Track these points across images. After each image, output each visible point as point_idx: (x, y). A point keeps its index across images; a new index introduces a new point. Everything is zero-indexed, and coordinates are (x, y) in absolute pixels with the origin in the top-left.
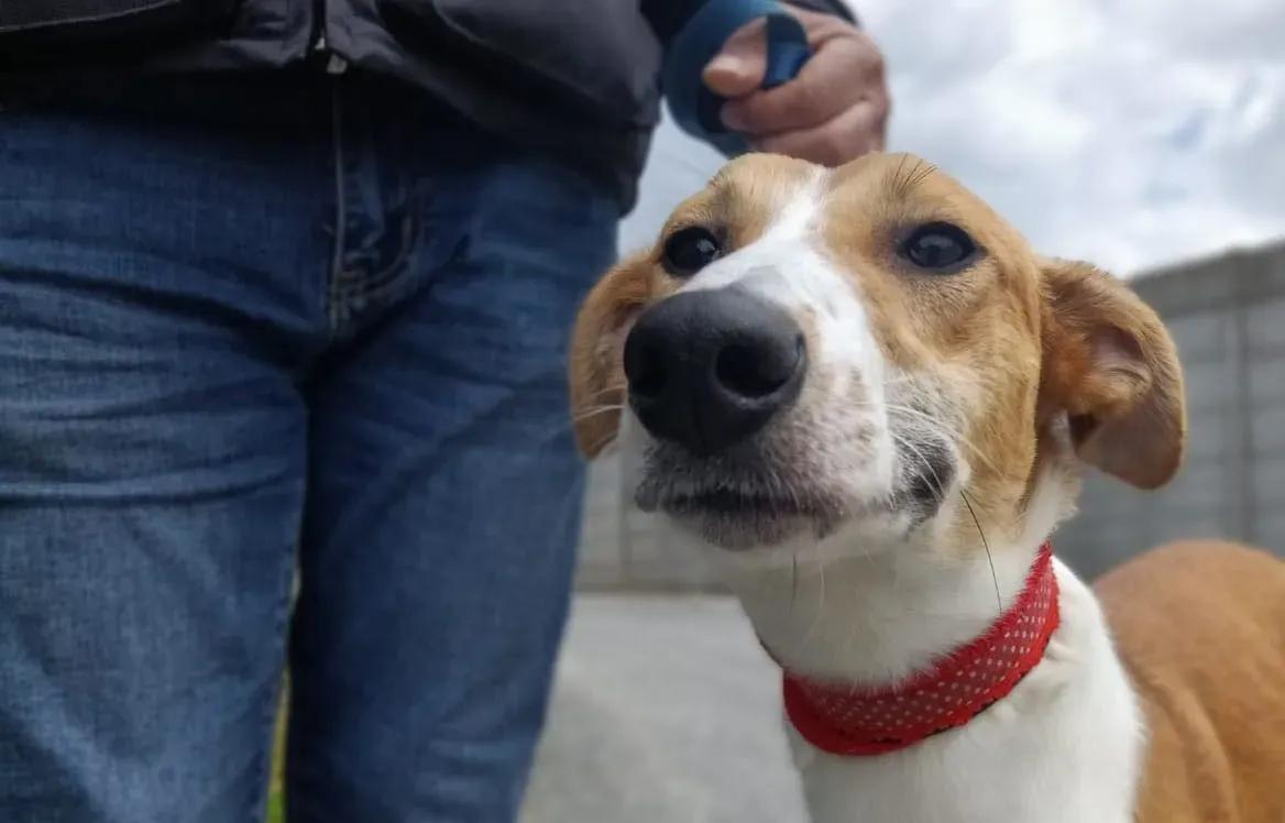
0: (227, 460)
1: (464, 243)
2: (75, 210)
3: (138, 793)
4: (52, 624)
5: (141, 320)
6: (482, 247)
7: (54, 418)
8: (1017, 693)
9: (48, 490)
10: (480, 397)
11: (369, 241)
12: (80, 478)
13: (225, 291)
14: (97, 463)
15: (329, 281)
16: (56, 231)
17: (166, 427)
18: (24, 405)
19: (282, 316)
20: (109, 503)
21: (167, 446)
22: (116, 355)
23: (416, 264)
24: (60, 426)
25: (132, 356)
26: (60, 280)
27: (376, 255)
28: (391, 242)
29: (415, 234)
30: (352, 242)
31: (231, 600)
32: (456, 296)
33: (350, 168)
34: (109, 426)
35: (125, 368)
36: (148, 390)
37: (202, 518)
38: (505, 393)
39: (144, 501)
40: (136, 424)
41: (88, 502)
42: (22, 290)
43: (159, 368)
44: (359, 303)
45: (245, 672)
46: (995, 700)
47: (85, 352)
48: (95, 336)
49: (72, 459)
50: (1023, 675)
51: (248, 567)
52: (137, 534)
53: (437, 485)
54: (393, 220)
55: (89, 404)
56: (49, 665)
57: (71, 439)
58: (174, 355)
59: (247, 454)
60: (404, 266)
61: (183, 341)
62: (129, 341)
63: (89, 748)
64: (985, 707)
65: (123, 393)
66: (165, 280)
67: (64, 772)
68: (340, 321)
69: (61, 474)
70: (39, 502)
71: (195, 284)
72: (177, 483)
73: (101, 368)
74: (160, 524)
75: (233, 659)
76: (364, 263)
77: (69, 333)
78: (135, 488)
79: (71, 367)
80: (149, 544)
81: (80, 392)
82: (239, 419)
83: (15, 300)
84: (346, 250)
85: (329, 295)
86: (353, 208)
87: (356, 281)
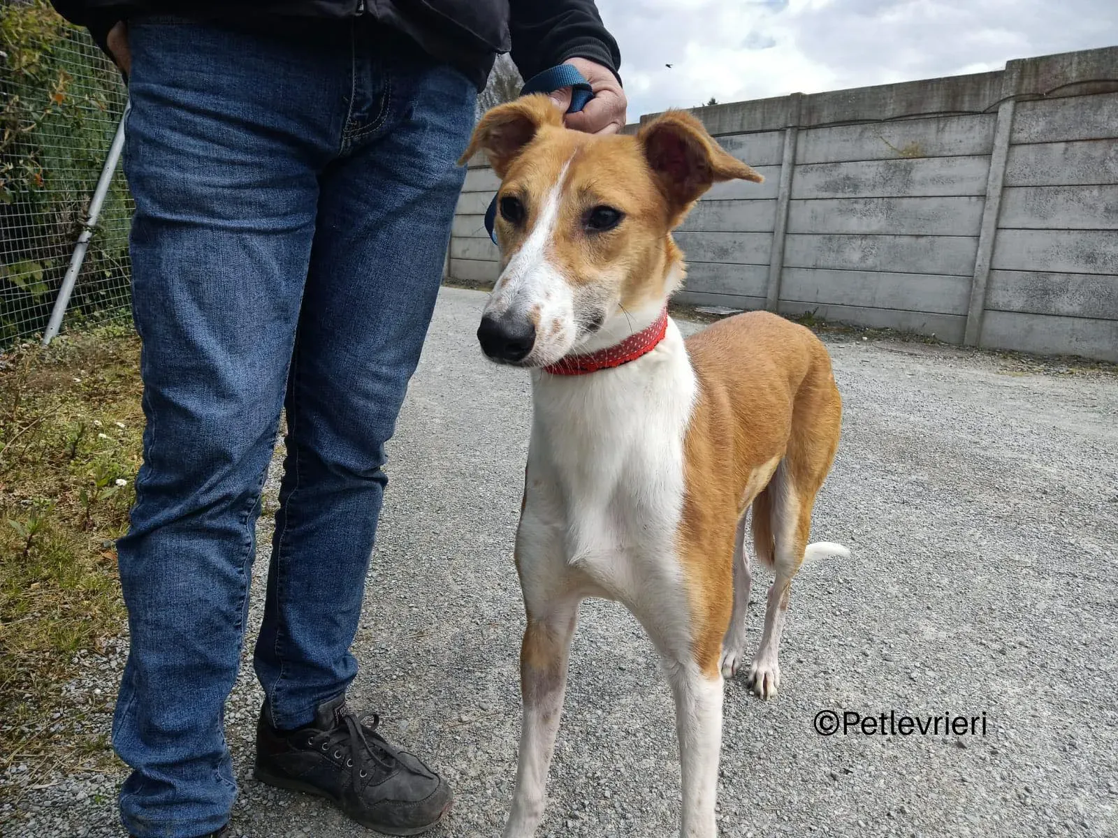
0: (286, 214)
1: (411, 111)
2: (225, 80)
3: (241, 371)
4: (205, 285)
5: (252, 140)
6: (418, 115)
7: (214, 186)
9: (206, 221)
10: (408, 193)
11: (364, 109)
12: (220, 217)
13: (293, 128)
14: (229, 210)
15: (343, 127)
16: (215, 90)
17: (262, 196)
18: (197, 178)
19: (317, 140)
20: (232, 230)
21: (262, 205)
22: (241, 157)
23: (386, 121)
24: (213, 190)
25: (248, 158)
26: (217, 116)
27: (367, 114)
28: (375, 109)
29: (385, 107)
30: (357, 107)
31: (284, 283)
32: (404, 140)
33: (359, 69)
34: (236, 192)
35: (243, 164)
36: (256, 176)
37: (273, 242)
39: (250, 231)
40: (248, 192)
41: (225, 229)
42: (198, 119)
43: (260, 165)
44: (356, 138)
45: (287, 320)
47: (225, 154)
48: (232, 147)
49: (217, 207)
50: (645, 353)
51: (289, 264)
52: (245, 247)
53: (382, 236)
54: (377, 97)
55: (227, 181)
56: (201, 305)
57: (217, 197)
58: (266, 160)
59: (295, 212)
60: (380, 121)
61: (272, 153)
62: (247, 151)
63: (218, 348)
65: (242, 177)
66: (266, 120)
67: (208, 358)
68: (346, 146)
69: (213, 214)
70: (203, 226)
71: (280, 123)
72: (264, 223)
73: (233, 163)
74: (255, 242)
75: (282, 311)
76: (361, 119)
77: (219, 144)
78: (246, 224)
79: (220, 161)
80: (250, 253)
82: (292, 194)
83: (196, 124)
84: (354, 111)
85: (342, 134)
86: (359, 90)
87: (356, 127)
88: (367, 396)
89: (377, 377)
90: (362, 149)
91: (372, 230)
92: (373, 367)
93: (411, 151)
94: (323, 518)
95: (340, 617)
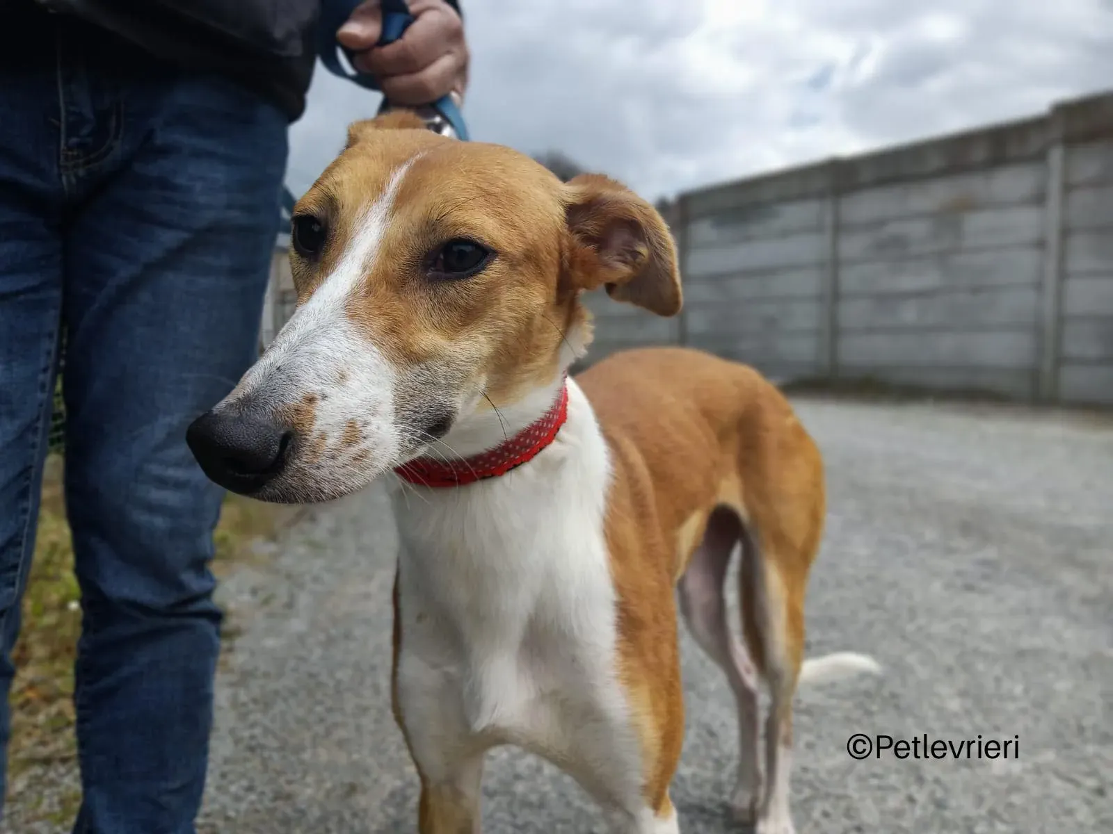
8: (536, 460)
10: (170, 238)
11: (85, 131)
15: (59, 158)
19: (27, 179)
23: (119, 148)
27: (89, 140)
28: (100, 131)
29: (117, 131)
30: (72, 130)
32: (153, 169)
38: (185, 235)
44: (81, 172)
46: (522, 463)
53: (145, 296)
60: (111, 148)
64: (515, 466)
68: (68, 184)
76: (80, 146)
84: (68, 136)
85: (59, 166)
86: (72, 108)
87: (78, 157)
88: (152, 508)
89: (162, 483)
90: (94, 186)
91: (128, 290)
92: (155, 469)
93: (164, 184)
94: (126, 671)
95: (165, 799)
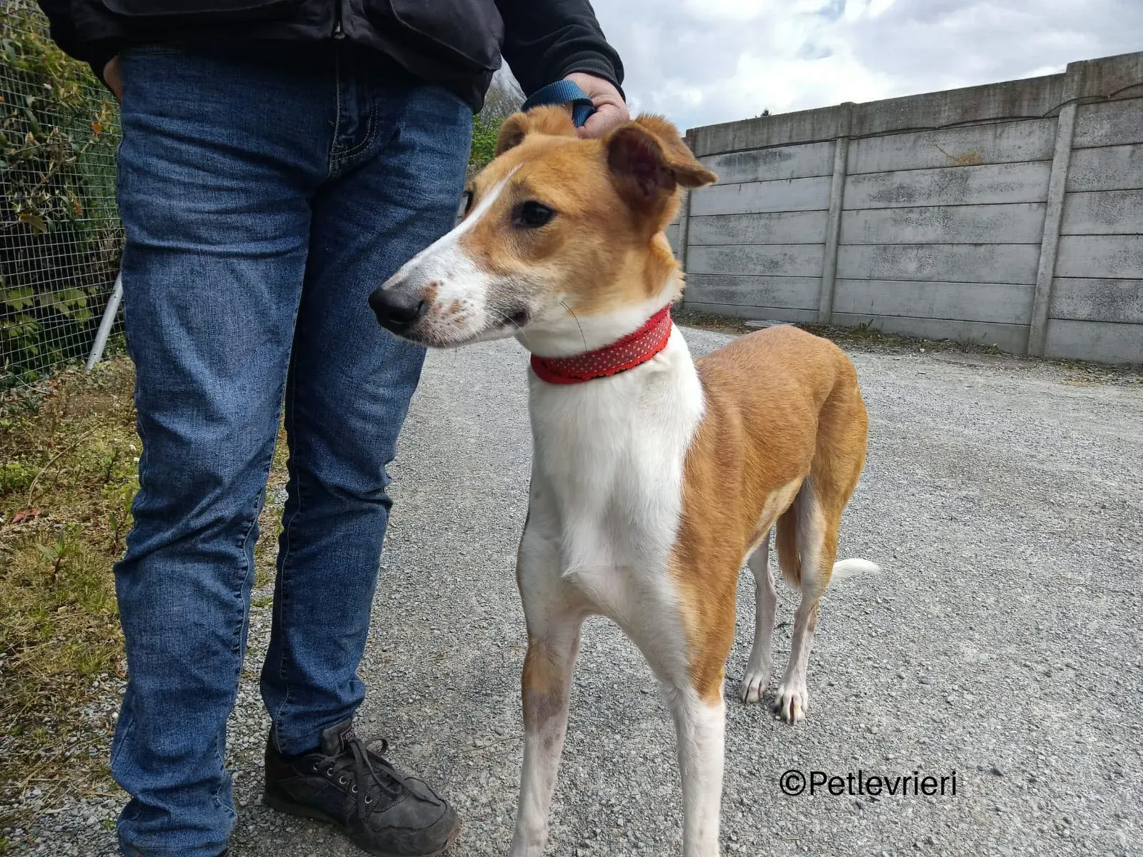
0: (275, 238)
1: (398, 132)
2: (209, 108)
3: (229, 394)
4: (193, 310)
5: (239, 166)
6: (407, 135)
7: (201, 212)
9: (192, 246)
10: (400, 214)
11: (350, 131)
12: (207, 242)
13: (279, 152)
14: (216, 236)
15: (330, 150)
16: (200, 118)
17: (248, 221)
18: (183, 204)
19: (305, 165)
20: (220, 255)
21: (248, 230)
22: (227, 183)
23: (373, 144)
24: (198, 216)
25: (233, 184)
26: (202, 143)
27: (353, 137)
28: (361, 131)
29: (372, 130)
30: (343, 129)
31: (274, 307)
32: (394, 162)
33: (343, 92)
34: (222, 218)
35: (230, 190)
36: (242, 202)
37: (262, 266)
39: (237, 255)
40: (234, 217)
41: (212, 254)
42: (184, 147)
43: (246, 191)
44: (344, 161)
45: (279, 343)
47: (211, 181)
48: (216, 172)
49: (204, 233)
50: (641, 363)
51: (281, 290)
52: (233, 271)
53: (375, 257)
54: (363, 119)
55: (212, 206)
56: (190, 330)
57: (204, 223)
58: (253, 185)
59: (285, 235)
60: (367, 143)
61: (257, 178)
62: (233, 176)
63: (207, 372)
65: (228, 202)
66: (251, 145)
67: (196, 382)
68: (334, 168)
69: (199, 240)
70: (188, 251)
71: (266, 148)
72: (252, 248)
73: (219, 189)
74: (244, 266)
75: (274, 335)
76: (348, 141)
77: (204, 170)
78: (233, 248)
79: (205, 187)
80: (238, 277)
81: (209, 200)
82: (280, 218)
83: (181, 152)
84: (340, 134)
85: (329, 156)
86: (344, 113)
87: (343, 150)
88: (365, 417)
89: (375, 398)
90: (351, 172)
91: (364, 252)
92: (369, 388)
93: (401, 172)
94: (323, 542)
95: (344, 641)
